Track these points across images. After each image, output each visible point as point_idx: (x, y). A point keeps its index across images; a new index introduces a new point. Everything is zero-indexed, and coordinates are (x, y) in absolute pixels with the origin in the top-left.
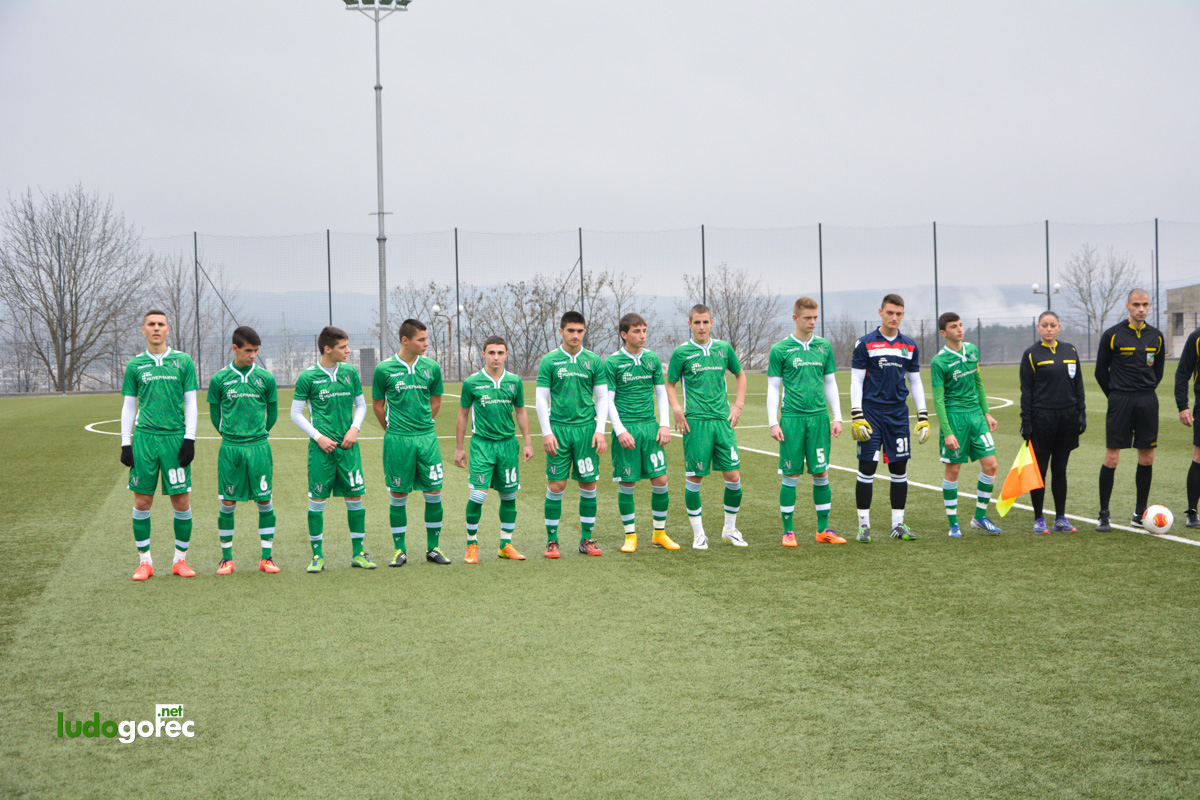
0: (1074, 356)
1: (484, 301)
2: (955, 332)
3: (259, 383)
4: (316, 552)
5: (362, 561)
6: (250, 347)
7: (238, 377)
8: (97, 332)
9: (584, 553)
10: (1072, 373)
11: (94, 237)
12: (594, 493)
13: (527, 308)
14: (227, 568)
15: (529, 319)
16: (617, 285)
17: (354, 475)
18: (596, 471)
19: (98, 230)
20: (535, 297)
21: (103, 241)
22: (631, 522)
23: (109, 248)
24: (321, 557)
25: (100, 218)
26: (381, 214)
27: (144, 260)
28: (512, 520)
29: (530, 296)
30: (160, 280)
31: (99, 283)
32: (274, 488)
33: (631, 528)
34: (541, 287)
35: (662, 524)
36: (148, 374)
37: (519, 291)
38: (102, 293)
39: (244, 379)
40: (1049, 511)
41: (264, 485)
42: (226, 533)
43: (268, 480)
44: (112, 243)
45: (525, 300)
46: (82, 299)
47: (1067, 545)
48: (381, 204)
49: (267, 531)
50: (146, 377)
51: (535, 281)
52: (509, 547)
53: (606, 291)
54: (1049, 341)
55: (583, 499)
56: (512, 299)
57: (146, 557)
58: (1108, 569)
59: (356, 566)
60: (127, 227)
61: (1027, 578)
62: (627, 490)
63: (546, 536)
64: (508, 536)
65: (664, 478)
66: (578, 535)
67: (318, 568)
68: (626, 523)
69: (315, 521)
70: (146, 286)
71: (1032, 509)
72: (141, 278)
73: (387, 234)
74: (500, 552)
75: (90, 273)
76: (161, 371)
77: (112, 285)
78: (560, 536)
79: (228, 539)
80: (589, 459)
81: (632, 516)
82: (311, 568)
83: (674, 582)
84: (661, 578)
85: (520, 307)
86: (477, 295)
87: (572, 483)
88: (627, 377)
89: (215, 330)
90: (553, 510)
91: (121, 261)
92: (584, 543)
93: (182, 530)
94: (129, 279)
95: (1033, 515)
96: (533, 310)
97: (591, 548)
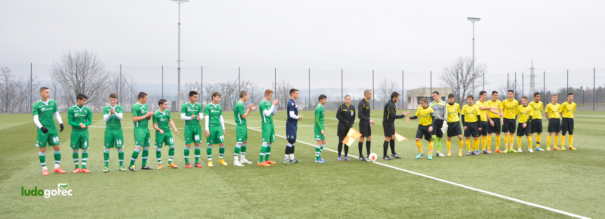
0: (354, 110)
1: (212, 88)
2: (325, 101)
3: (86, 111)
4: (106, 165)
5: (122, 169)
6: (85, 99)
7: (78, 109)
8: (90, 94)
9: (196, 167)
10: (352, 115)
11: (91, 65)
12: (199, 148)
13: (225, 90)
14: (77, 170)
15: (226, 94)
16: (252, 84)
17: (119, 141)
18: (200, 139)
19: (92, 63)
20: (227, 87)
21: (93, 67)
22: (211, 157)
23: (95, 69)
24: (108, 167)
25: (93, 60)
26: (179, 61)
27: (106, 73)
28: (173, 155)
29: (226, 87)
30: (112, 79)
31: (92, 80)
32: (89, 145)
33: (210, 159)
34: (229, 85)
35: (222, 157)
36: (44, 108)
37: (223, 85)
38: (93, 82)
39: (81, 110)
40: (343, 153)
41: (86, 144)
42: (76, 160)
43: (88, 143)
44: (96, 67)
45: (225, 88)
46: (86, 84)
47: (345, 165)
48: (179, 58)
49: (85, 159)
50: (43, 109)
51: (228, 82)
52: (172, 163)
53: (249, 86)
54: (348, 104)
55: (196, 149)
56: (221, 88)
57: (45, 168)
58: (352, 172)
59: (120, 170)
60: (101, 63)
61: (327, 175)
62: (210, 147)
63: (184, 161)
64: (171, 160)
65: (224, 144)
66: (194, 161)
67: (107, 171)
68: (209, 158)
69: (106, 156)
70: (107, 81)
71: (337, 152)
72: (106, 78)
73: (181, 67)
74: (168, 165)
75: (89, 76)
76: (48, 107)
77: (95, 80)
78: (189, 161)
79: (77, 161)
80: (198, 135)
81: (211, 156)
82: (104, 171)
83: (218, 176)
84: (216, 175)
85: (223, 90)
86: (210, 86)
87: (193, 144)
88: (212, 111)
89: (129, 94)
90: (187, 153)
91: (99, 73)
92: (196, 163)
93: (57, 157)
94: (101, 78)
95: (338, 155)
96: (227, 91)
97: (198, 165)
